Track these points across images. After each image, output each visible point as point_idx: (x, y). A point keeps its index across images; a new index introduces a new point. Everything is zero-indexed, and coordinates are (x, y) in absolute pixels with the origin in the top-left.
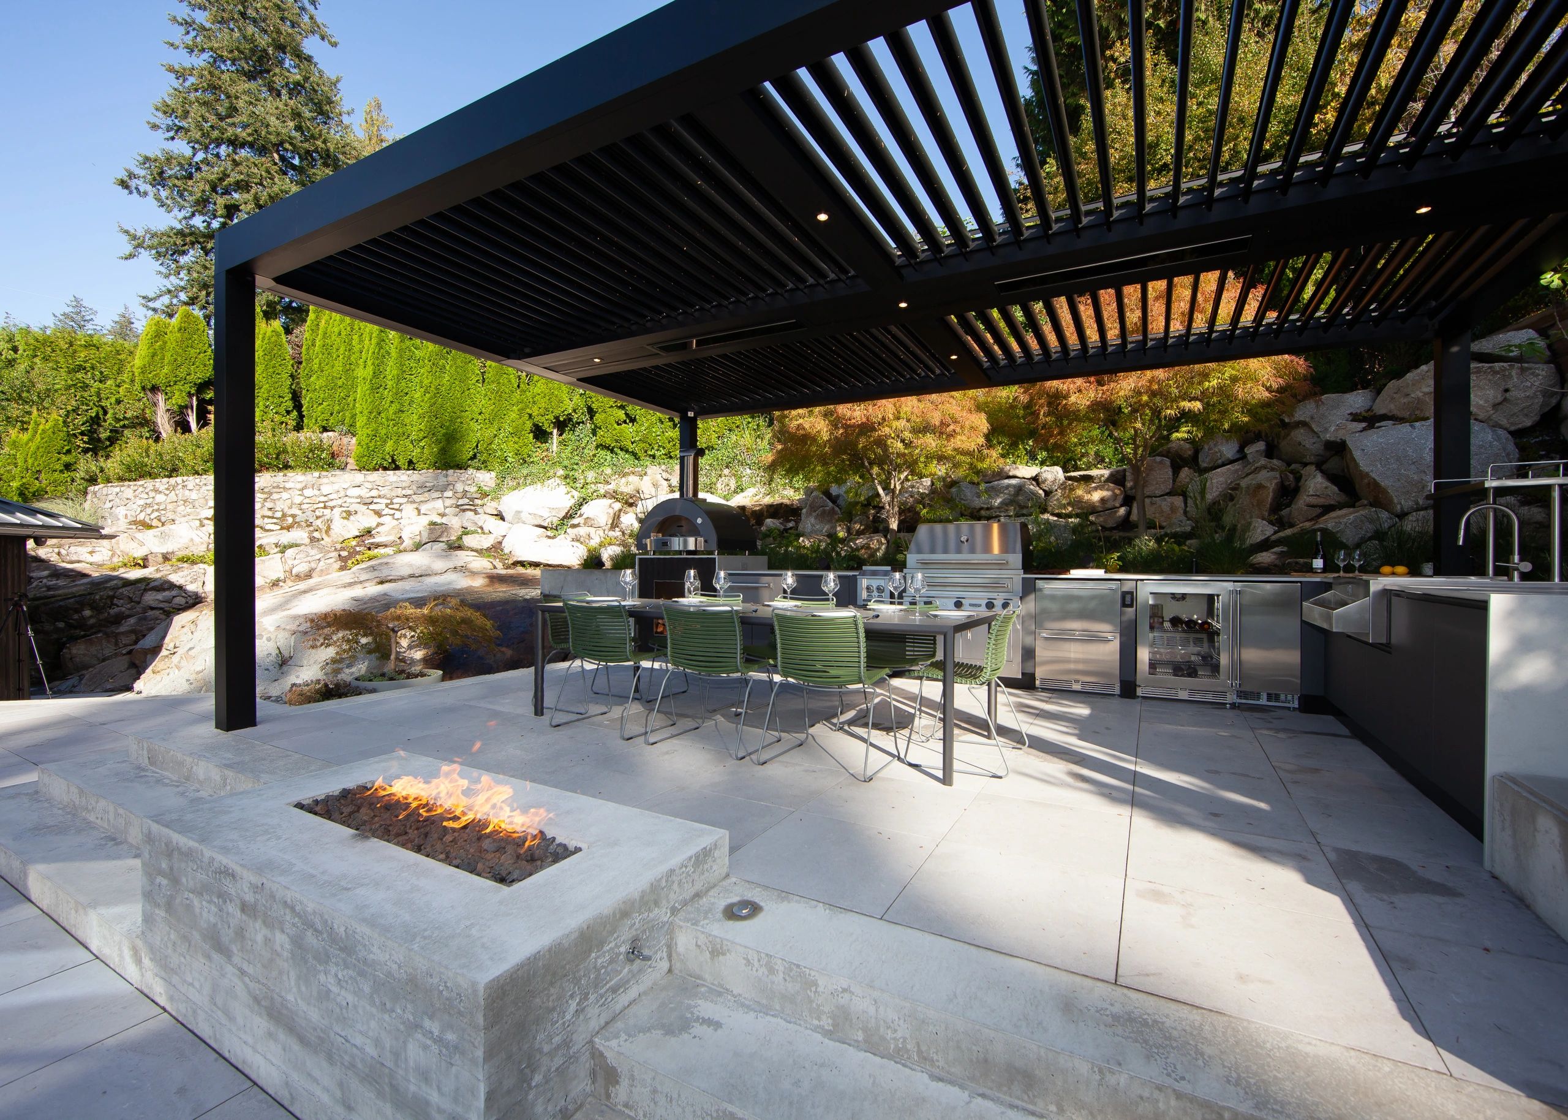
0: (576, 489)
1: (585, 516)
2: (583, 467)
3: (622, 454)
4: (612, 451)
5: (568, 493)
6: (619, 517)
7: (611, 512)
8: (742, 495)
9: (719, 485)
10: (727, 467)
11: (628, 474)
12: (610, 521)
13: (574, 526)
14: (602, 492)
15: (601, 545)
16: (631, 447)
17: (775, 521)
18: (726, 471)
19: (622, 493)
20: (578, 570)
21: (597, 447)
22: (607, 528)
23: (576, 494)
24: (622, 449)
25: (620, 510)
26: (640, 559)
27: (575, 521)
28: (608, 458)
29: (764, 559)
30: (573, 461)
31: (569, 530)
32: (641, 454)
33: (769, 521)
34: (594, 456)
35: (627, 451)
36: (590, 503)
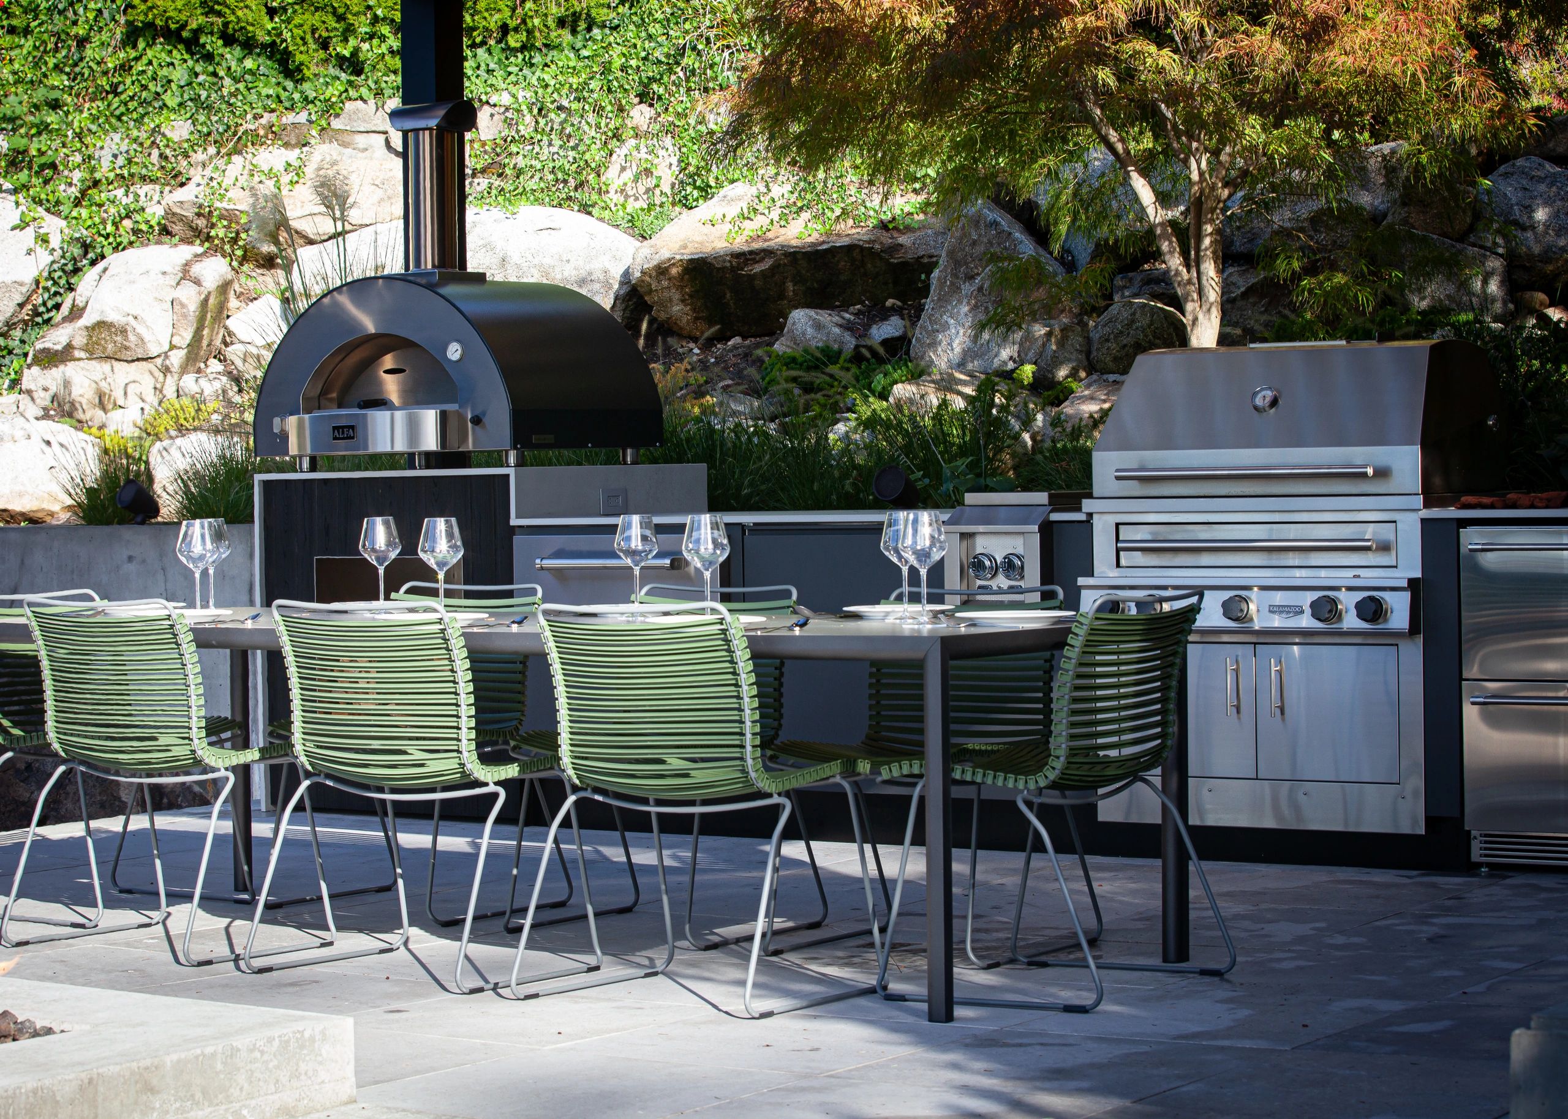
0: (54, 208)
1: (88, 319)
2: (80, 120)
3: (231, 56)
4: (192, 44)
5: (22, 225)
6: (222, 313)
7: (190, 296)
8: (706, 209)
9: (613, 176)
10: (645, 97)
11: (256, 140)
12: (186, 336)
13: (50, 359)
14: (155, 212)
15: (150, 432)
16: (263, 29)
17: (825, 317)
18: (641, 115)
19: (230, 217)
20: (66, 527)
21: (131, 36)
22: (176, 358)
23: (54, 226)
24: (229, 40)
25: (224, 287)
26: (266, 484)
27: (56, 338)
28: (179, 75)
29: (698, 471)
30: (40, 94)
31: (33, 377)
32: (308, 57)
33: (800, 319)
34: (125, 68)
35: (249, 46)
36: (114, 260)
